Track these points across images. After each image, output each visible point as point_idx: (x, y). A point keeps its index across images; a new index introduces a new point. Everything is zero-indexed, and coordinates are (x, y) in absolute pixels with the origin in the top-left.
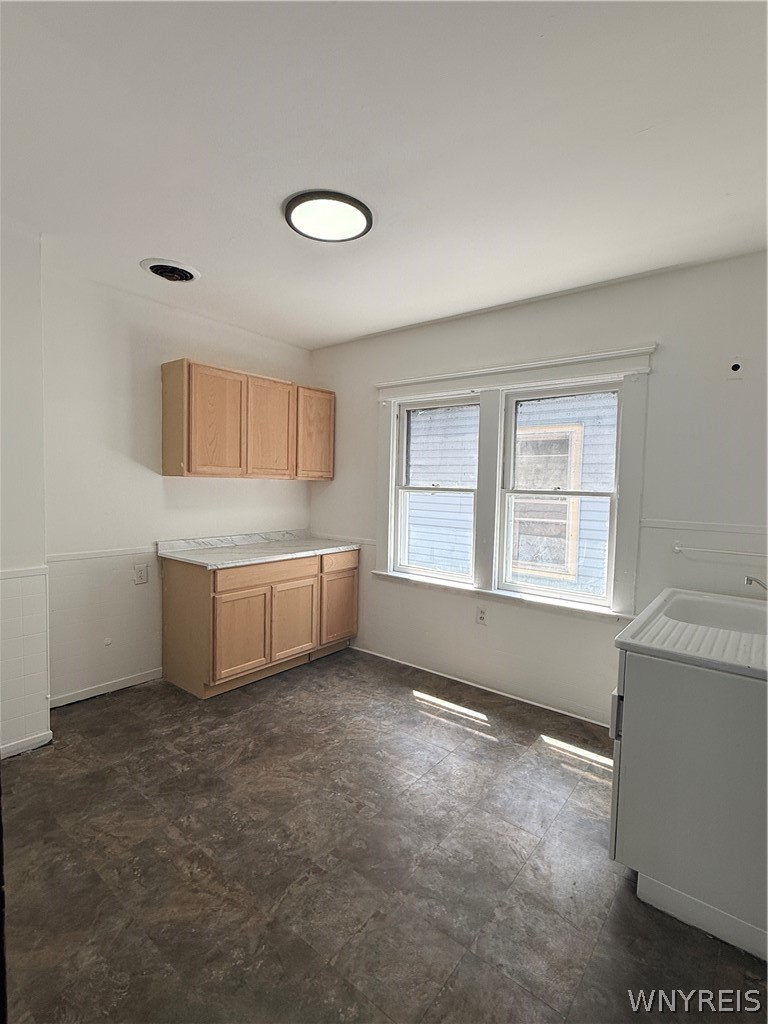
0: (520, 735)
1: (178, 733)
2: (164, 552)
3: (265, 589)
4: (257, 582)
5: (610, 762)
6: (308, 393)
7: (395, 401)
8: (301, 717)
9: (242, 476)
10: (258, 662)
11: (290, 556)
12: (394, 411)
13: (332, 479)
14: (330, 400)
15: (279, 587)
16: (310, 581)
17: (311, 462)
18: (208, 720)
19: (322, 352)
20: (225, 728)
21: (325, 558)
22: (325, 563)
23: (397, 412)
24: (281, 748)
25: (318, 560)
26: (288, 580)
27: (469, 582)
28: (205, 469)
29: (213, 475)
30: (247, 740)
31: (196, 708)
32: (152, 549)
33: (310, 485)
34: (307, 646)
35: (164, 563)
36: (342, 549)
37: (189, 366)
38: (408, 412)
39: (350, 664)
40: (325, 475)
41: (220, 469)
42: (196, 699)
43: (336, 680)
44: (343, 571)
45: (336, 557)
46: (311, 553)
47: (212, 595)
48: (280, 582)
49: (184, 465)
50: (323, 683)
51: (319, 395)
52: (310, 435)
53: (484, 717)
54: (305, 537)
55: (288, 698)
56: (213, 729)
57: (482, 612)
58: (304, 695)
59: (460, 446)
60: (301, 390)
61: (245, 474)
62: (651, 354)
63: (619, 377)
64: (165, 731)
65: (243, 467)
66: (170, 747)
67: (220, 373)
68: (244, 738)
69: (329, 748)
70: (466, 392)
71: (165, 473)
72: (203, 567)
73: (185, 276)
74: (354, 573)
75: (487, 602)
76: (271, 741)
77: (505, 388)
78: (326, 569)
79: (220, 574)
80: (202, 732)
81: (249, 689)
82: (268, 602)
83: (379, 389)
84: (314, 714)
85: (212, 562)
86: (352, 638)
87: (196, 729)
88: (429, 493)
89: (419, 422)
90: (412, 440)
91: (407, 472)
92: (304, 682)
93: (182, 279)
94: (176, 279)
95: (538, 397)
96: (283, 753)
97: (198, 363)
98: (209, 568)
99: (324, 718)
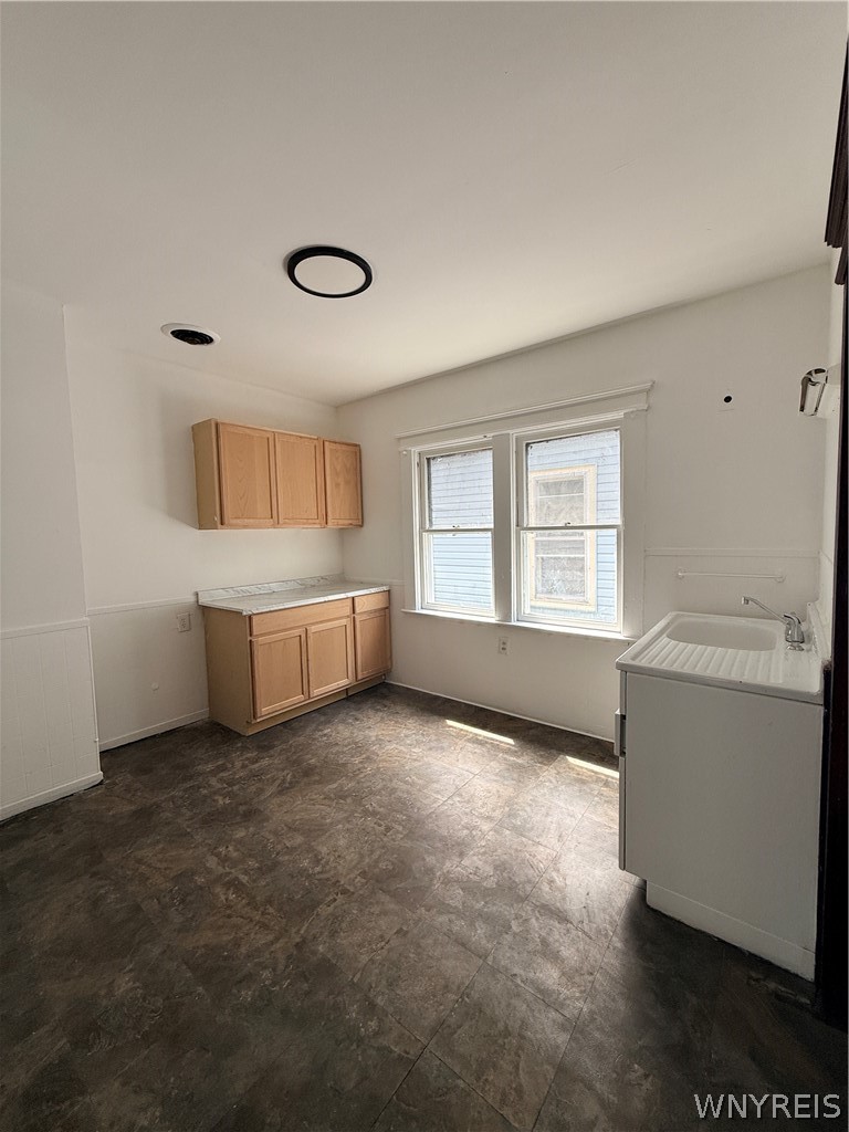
0: (541, 756)
1: (223, 768)
2: (204, 600)
3: (296, 632)
4: (292, 625)
5: (616, 775)
6: (334, 446)
7: (415, 450)
8: (337, 748)
9: (274, 526)
10: (297, 699)
11: (322, 599)
12: (415, 459)
13: (361, 526)
14: (356, 452)
15: (313, 629)
16: (344, 622)
17: (340, 512)
18: (249, 755)
19: (349, 406)
20: (265, 762)
21: (357, 600)
22: (356, 605)
23: (417, 460)
24: (317, 778)
25: (350, 601)
26: (321, 622)
27: (491, 616)
28: (238, 521)
29: (245, 527)
30: (286, 772)
31: (239, 745)
32: (193, 599)
33: (342, 531)
34: (343, 682)
35: (205, 611)
36: (373, 590)
37: (217, 425)
38: (428, 459)
39: (384, 697)
40: (355, 522)
41: (251, 521)
42: (240, 736)
43: (371, 712)
44: (375, 611)
45: (367, 599)
46: (342, 596)
47: (249, 638)
48: (313, 624)
49: (217, 519)
50: (360, 716)
51: (344, 448)
52: (338, 485)
53: (511, 741)
54: (340, 581)
55: (326, 732)
56: (257, 762)
57: (503, 649)
58: (341, 727)
59: (477, 490)
60: (326, 443)
61: (277, 524)
62: (648, 391)
63: (619, 415)
64: (210, 767)
65: (274, 518)
66: (213, 781)
67: (248, 431)
68: (283, 770)
69: (362, 776)
70: (479, 438)
71: (201, 527)
72: (239, 613)
73: (206, 340)
74: (385, 615)
75: (507, 636)
76: (308, 772)
77: (514, 432)
78: (358, 610)
79: (255, 619)
80: (244, 767)
81: (290, 724)
82: (303, 642)
83: (399, 439)
84: (349, 744)
85: (247, 608)
86: (387, 672)
87: (238, 764)
88: (450, 535)
89: (439, 468)
90: (433, 486)
91: (430, 516)
92: (341, 716)
93: (202, 343)
94: (198, 343)
95: (546, 438)
96: (319, 782)
97: (227, 421)
98: (245, 613)
99: (358, 748)
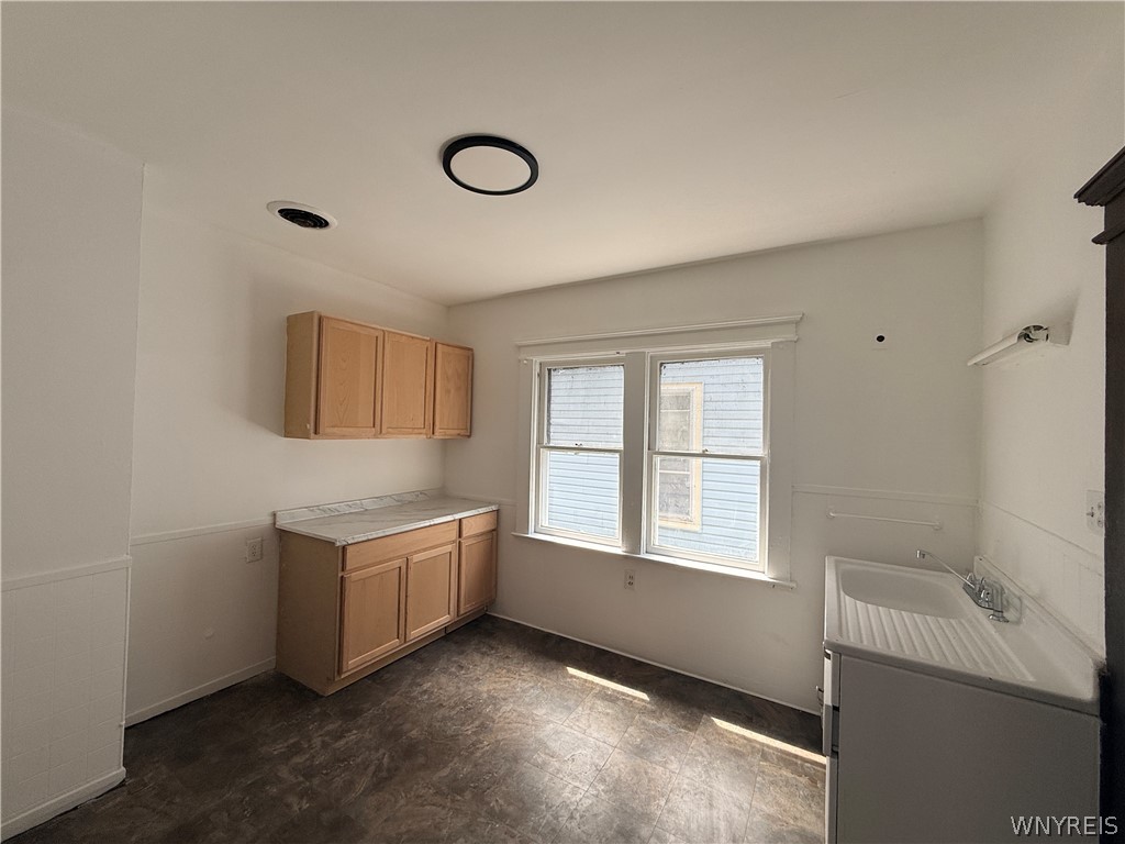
0: (683, 717)
1: (296, 749)
2: (283, 523)
3: (397, 563)
4: (391, 555)
6: (447, 349)
7: (537, 360)
8: (442, 711)
9: (375, 437)
10: (392, 645)
11: (427, 523)
12: (536, 369)
13: (469, 436)
14: (469, 356)
15: (416, 558)
16: (449, 548)
17: (447, 423)
18: (331, 727)
19: (462, 307)
20: (352, 737)
21: (464, 522)
22: (464, 527)
23: (538, 370)
24: (421, 760)
25: (456, 525)
26: (425, 550)
27: (617, 547)
28: (335, 430)
29: (343, 437)
30: (382, 751)
31: (317, 710)
32: (268, 520)
33: (445, 442)
34: (444, 619)
35: (283, 536)
36: (481, 511)
37: (320, 319)
38: (549, 370)
39: (490, 634)
40: (463, 432)
41: (351, 430)
42: (318, 696)
43: (477, 657)
44: (482, 534)
45: (475, 520)
46: (449, 518)
47: (340, 575)
48: (416, 552)
49: (311, 427)
50: (464, 662)
51: (458, 351)
52: (448, 391)
53: (644, 696)
54: (440, 497)
55: (426, 686)
56: (341, 737)
57: (631, 577)
58: (443, 679)
59: (602, 407)
60: (439, 346)
61: (380, 434)
62: (797, 323)
63: (767, 344)
64: (279, 748)
65: (377, 427)
66: (284, 772)
67: (355, 328)
68: (377, 750)
69: (478, 754)
70: (611, 354)
71: (287, 434)
72: (331, 544)
73: (318, 222)
74: (493, 538)
75: (634, 569)
76: (410, 751)
77: (651, 351)
78: (464, 534)
79: (350, 550)
80: (325, 745)
81: (382, 676)
82: (403, 575)
83: (520, 347)
84: (456, 705)
85: (339, 535)
86: (492, 602)
87: (317, 742)
88: (572, 453)
89: (560, 381)
90: (552, 398)
91: (548, 431)
92: (442, 663)
93: (315, 226)
94: (309, 226)
95: (682, 359)
96: (424, 767)
97: (328, 315)
98: (338, 544)
99: (469, 710)
